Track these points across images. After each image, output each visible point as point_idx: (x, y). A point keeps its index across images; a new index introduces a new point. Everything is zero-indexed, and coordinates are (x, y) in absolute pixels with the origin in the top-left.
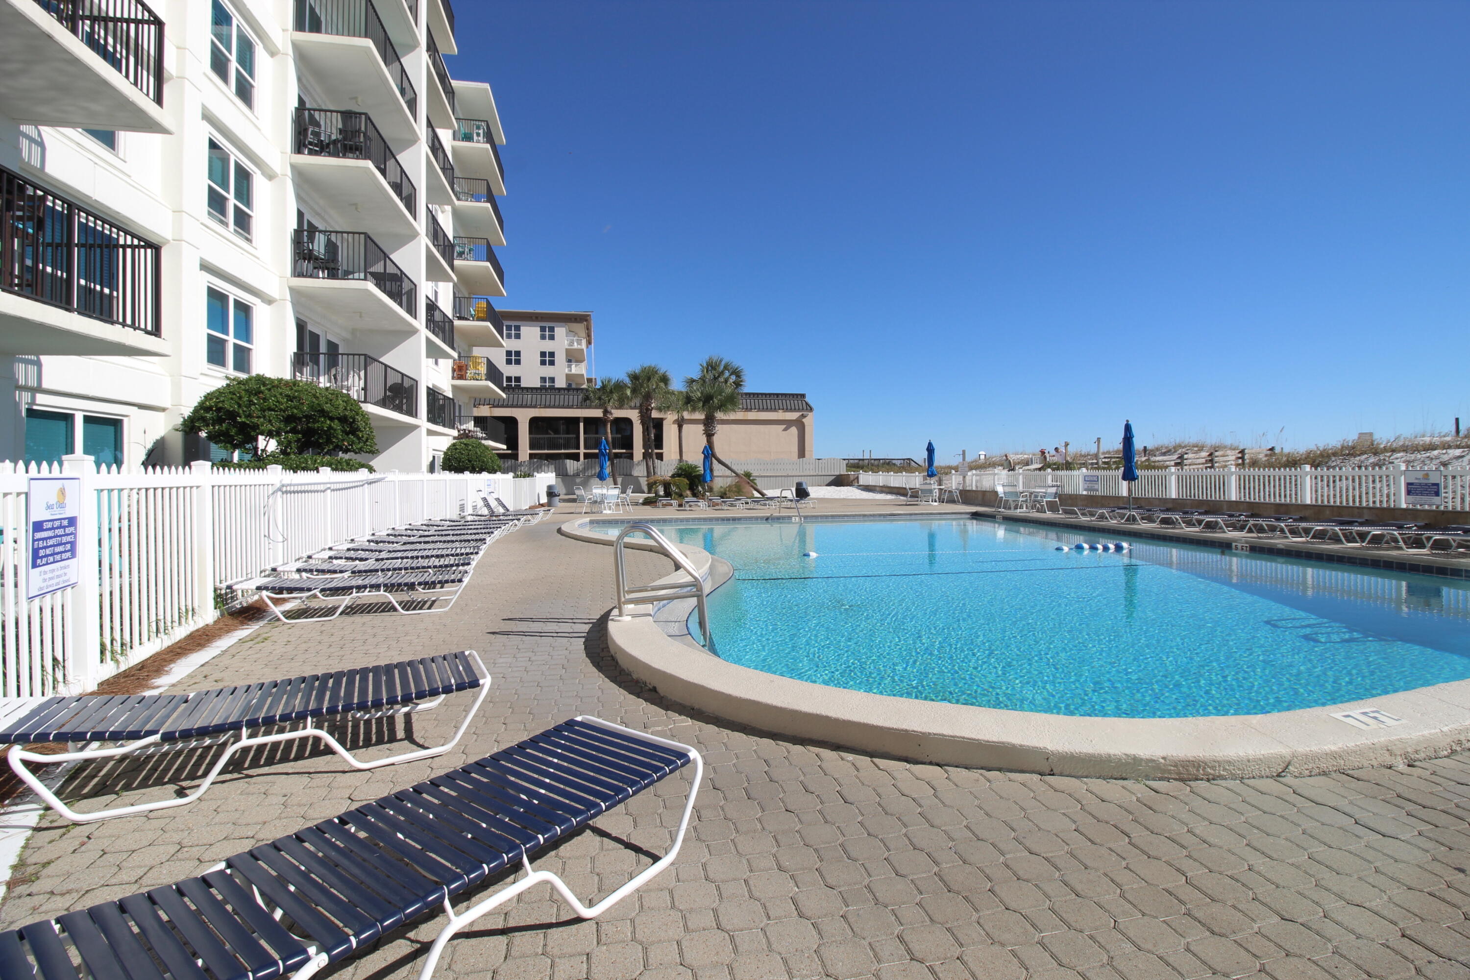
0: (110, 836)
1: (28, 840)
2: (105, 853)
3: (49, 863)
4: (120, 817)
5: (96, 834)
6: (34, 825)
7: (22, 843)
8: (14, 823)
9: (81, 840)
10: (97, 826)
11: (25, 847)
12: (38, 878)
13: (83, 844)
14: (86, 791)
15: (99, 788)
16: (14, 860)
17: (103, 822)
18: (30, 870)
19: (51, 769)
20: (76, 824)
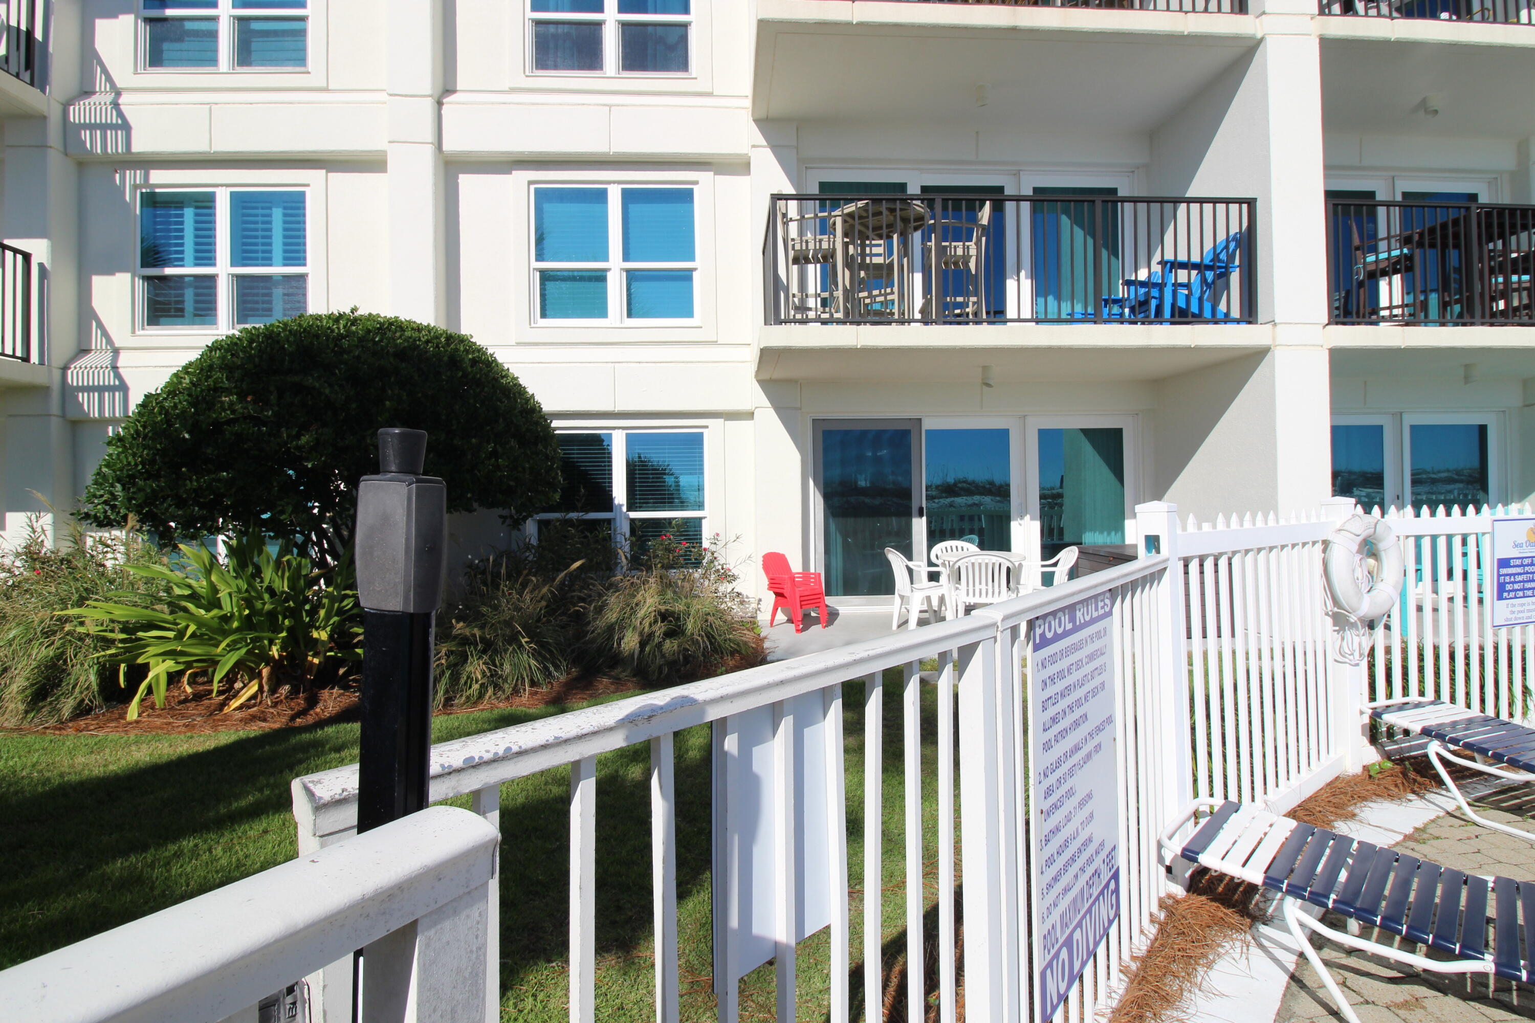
0: (1492, 844)
1: (1438, 817)
2: (1479, 852)
3: (1438, 838)
4: (1510, 835)
5: (1483, 837)
6: (1449, 810)
7: (1432, 817)
8: (1437, 802)
9: (1470, 835)
10: (1488, 832)
11: (1433, 821)
12: (1424, 843)
13: (1469, 838)
14: (1504, 805)
15: (1514, 807)
16: (1419, 824)
17: (1495, 831)
18: (1425, 836)
19: (1493, 779)
20: (1475, 824)
